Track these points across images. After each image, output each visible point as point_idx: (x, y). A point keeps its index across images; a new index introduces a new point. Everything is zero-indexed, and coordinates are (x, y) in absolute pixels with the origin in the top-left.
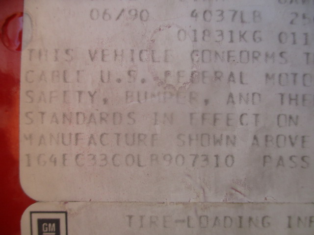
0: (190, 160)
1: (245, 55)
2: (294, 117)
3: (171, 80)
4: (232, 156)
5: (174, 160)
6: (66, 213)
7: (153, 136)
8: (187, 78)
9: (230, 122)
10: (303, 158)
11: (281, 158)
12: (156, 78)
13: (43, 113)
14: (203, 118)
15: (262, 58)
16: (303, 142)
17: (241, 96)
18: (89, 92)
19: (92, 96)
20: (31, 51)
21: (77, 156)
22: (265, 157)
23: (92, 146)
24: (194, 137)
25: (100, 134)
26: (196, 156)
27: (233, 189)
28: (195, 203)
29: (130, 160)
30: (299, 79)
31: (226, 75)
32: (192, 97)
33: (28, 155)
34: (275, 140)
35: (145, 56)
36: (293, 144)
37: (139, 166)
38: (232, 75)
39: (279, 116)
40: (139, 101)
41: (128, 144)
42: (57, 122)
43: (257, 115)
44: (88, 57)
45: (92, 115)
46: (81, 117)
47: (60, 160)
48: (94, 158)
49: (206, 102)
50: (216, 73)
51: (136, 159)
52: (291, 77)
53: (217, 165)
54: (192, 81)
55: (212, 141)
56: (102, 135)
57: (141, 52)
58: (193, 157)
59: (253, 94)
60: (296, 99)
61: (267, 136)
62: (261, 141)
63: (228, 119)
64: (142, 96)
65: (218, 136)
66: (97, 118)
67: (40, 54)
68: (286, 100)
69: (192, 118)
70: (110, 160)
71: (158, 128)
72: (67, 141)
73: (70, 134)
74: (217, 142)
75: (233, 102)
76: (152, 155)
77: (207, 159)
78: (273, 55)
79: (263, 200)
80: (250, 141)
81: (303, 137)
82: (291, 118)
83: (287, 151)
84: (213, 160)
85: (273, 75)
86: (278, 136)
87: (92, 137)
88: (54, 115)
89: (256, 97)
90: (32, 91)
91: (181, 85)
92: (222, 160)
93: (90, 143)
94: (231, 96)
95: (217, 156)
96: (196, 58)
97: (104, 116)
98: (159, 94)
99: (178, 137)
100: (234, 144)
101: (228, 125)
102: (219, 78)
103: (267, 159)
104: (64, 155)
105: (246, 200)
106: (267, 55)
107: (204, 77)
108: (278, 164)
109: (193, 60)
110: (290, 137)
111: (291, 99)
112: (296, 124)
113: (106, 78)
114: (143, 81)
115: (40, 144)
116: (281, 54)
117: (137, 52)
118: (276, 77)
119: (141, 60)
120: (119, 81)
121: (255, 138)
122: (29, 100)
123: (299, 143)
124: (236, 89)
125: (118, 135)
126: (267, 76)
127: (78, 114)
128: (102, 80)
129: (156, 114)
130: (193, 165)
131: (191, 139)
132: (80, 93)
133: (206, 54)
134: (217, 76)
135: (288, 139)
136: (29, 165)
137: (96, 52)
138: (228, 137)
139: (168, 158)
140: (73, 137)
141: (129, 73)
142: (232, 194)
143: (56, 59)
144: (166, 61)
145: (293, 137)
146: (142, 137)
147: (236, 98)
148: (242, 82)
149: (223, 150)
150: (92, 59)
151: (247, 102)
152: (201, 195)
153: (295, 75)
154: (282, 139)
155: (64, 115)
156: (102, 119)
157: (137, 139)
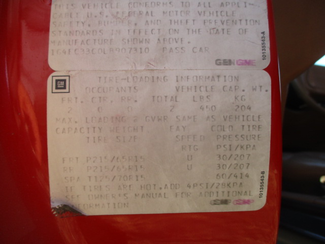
0: (128, 50)
1: (153, 4)
2: (177, 30)
3: (119, 16)
4: (148, 48)
5: (121, 50)
6: (69, 76)
7: (111, 40)
8: (127, 14)
9: (147, 33)
10: (182, 48)
11: (171, 49)
12: (113, 15)
13: (60, 31)
14: (134, 32)
15: (161, 5)
16: (182, 41)
17: (151, 21)
18: (82, 22)
19: (83, 23)
20: (56, 5)
21: (75, 50)
22: (163, 48)
23: (83, 45)
24: (130, 40)
25: (86, 40)
26: (131, 49)
27: (149, 63)
28: (131, 70)
29: (100, 51)
30: (179, 13)
31: (145, 12)
32: (129, 23)
33: (53, 50)
34: (168, 40)
35: (108, 6)
36: (177, 42)
37: (104, 53)
38: (147, 12)
39: (169, 30)
40: (105, 25)
41: (99, 44)
42: (67, 35)
43: (159, 30)
44: (82, 7)
45: (83, 32)
46: (78, 33)
47: (67, 51)
48: (83, 50)
49: (136, 24)
50: (140, 12)
51: (103, 51)
52: (175, 13)
53: (141, 53)
54: (129, 16)
55: (138, 41)
56: (87, 40)
57: (106, 4)
58: (129, 49)
59: (157, 21)
60: (178, 22)
61: (164, 39)
62: (162, 41)
63: (146, 32)
64: (106, 23)
65: (141, 39)
66: (85, 32)
67: (60, 6)
68: (173, 22)
69: (129, 32)
70: (91, 51)
71: (113, 37)
72: (71, 43)
73: (73, 40)
74: (141, 42)
75: (148, 24)
76: (110, 49)
77: (136, 50)
78: (166, 3)
79: (163, 68)
80: (157, 41)
81: (181, 39)
82: (175, 30)
83: (174, 45)
84: (139, 50)
85: (166, 12)
86: (169, 39)
87: (83, 41)
88: (66, 32)
89: (159, 22)
90: (55, 22)
91: (124, 17)
92: (143, 50)
93: (82, 44)
94: (147, 21)
95: (141, 49)
96: (131, 6)
97: (88, 32)
98: (114, 22)
99: (123, 40)
100: (149, 43)
101: (146, 34)
102: (141, 14)
103: (165, 49)
104: (69, 50)
105: (155, 68)
106: (163, 4)
107: (134, 13)
108: (170, 51)
109: (129, 7)
110: (175, 39)
111: (175, 22)
112: (178, 33)
113: (90, 16)
114: (107, 16)
115: (58, 45)
116: (170, 3)
117: (104, 4)
118: (168, 13)
119: (106, 7)
120: (96, 17)
121: (159, 40)
122: (54, 26)
123: (180, 41)
124: (149, 18)
125: (95, 40)
126: (164, 12)
127: (76, 31)
128: (88, 16)
129: (112, 30)
130: (130, 53)
131: (128, 41)
132: (78, 22)
133: (136, 4)
134: (140, 13)
135: (174, 40)
136: (53, 54)
137: (85, 5)
138: (146, 40)
139: (118, 50)
140: (74, 42)
141: (100, 13)
142: (148, 66)
143: (67, 8)
144: (117, 7)
145: (177, 39)
146: (106, 41)
147: (149, 23)
148: (152, 16)
149: (144, 45)
150: (84, 8)
151: (154, 24)
152: (134, 67)
153: (177, 12)
154: (171, 40)
155: (70, 32)
156: (88, 33)
157: (103, 42)
